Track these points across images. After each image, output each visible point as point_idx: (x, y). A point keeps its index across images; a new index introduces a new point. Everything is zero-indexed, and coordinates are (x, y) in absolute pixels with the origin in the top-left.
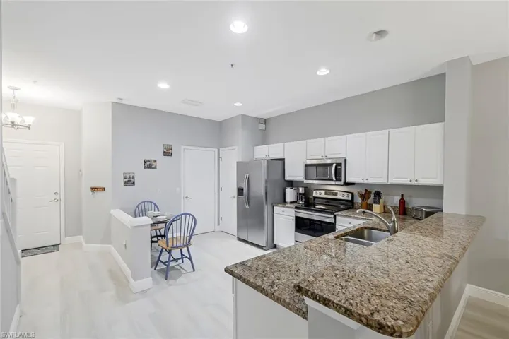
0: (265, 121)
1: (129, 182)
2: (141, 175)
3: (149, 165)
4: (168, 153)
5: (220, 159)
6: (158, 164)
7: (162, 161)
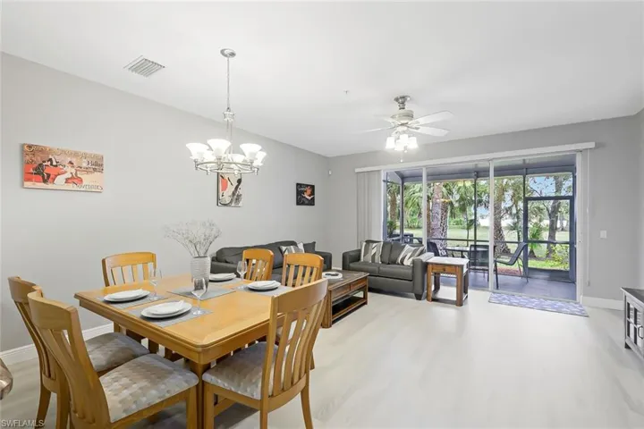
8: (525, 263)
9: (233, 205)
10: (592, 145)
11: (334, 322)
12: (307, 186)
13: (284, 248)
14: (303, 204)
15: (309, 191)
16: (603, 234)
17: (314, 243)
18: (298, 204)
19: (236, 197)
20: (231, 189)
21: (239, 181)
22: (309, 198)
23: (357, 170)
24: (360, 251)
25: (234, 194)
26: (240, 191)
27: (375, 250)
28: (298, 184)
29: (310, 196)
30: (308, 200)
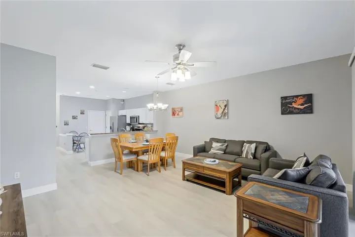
0: (124, 100)
1: (66, 124)
2: (71, 121)
3: (74, 118)
4: (82, 113)
5: (106, 115)
6: (78, 117)
7: (80, 116)
9: (222, 118)
15: (301, 101)
18: (284, 113)
19: (224, 114)
20: (221, 111)
21: (226, 106)
22: (302, 107)
25: (222, 113)
26: (226, 111)
28: (282, 98)
29: (302, 105)
30: (298, 109)
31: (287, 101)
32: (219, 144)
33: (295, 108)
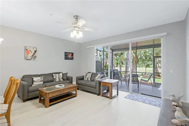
8: (154, 80)
9: (32, 59)
10: (165, 34)
11: (50, 106)
12: (70, 53)
13: (54, 75)
14: (68, 59)
15: (71, 55)
16: (171, 71)
17: (67, 73)
18: (65, 59)
19: (34, 57)
20: (31, 54)
21: (35, 51)
22: (71, 57)
23: (88, 47)
24: (84, 76)
25: (33, 56)
26: (36, 55)
27: (89, 76)
28: (65, 52)
29: (71, 56)
30: (70, 58)
31: (67, 54)
32: (39, 78)
33: (69, 57)
